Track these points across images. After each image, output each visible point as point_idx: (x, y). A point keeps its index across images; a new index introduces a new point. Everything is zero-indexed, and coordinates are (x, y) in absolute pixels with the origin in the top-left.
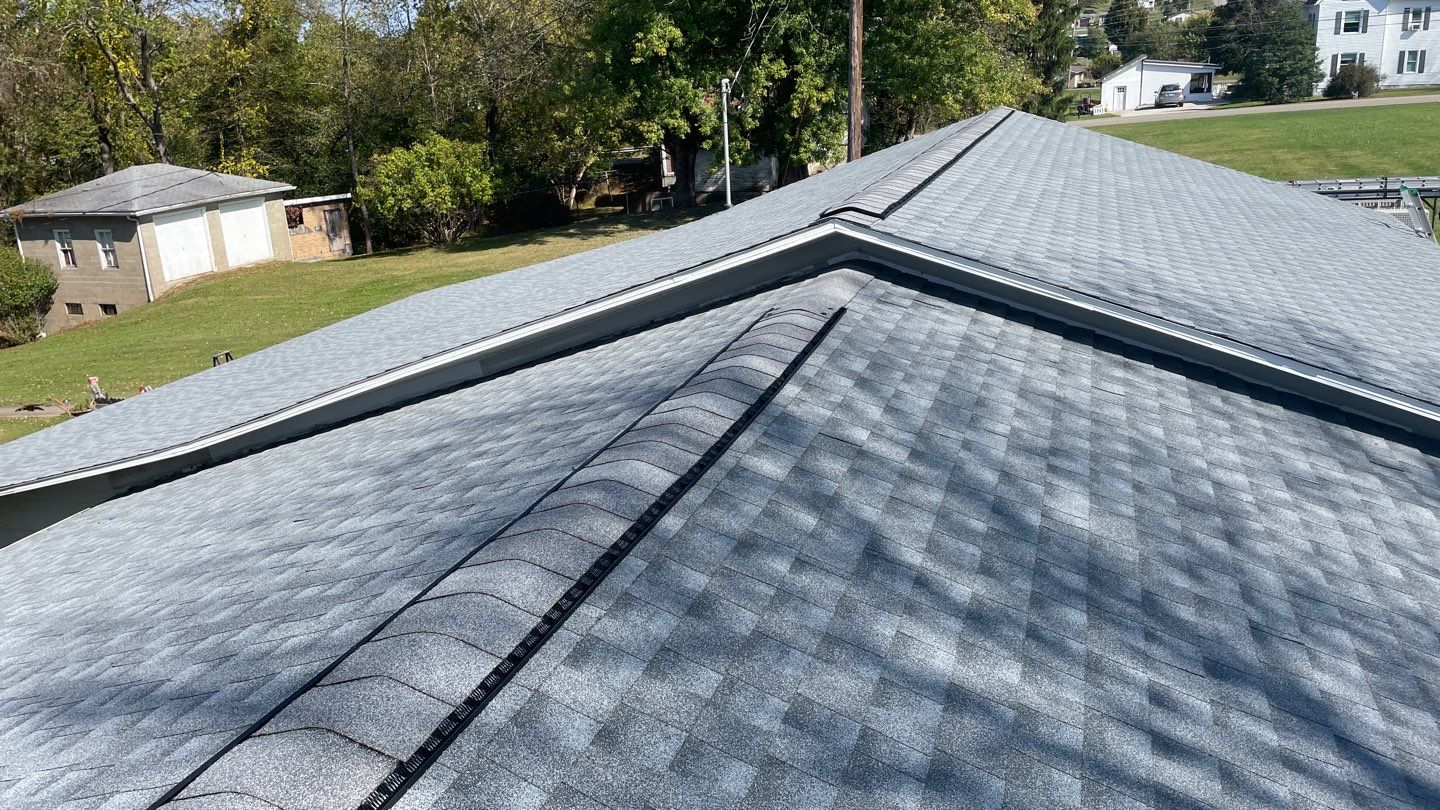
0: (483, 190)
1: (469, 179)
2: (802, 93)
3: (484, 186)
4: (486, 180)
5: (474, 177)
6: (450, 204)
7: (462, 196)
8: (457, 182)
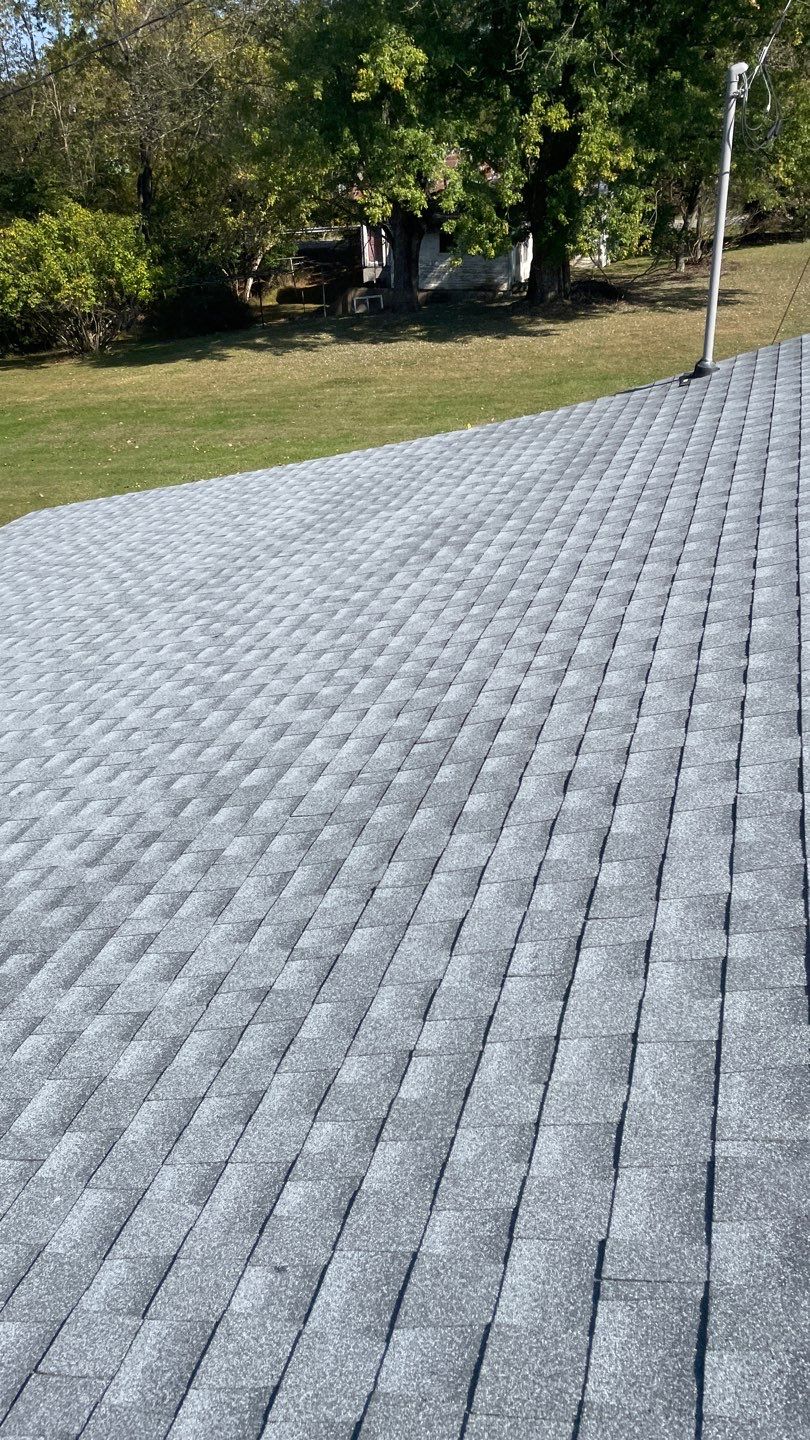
0: (138, 282)
1: (118, 266)
2: (590, 154)
3: (140, 276)
4: (142, 267)
5: (126, 263)
6: (94, 299)
7: (109, 288)
8: (102, 269)
